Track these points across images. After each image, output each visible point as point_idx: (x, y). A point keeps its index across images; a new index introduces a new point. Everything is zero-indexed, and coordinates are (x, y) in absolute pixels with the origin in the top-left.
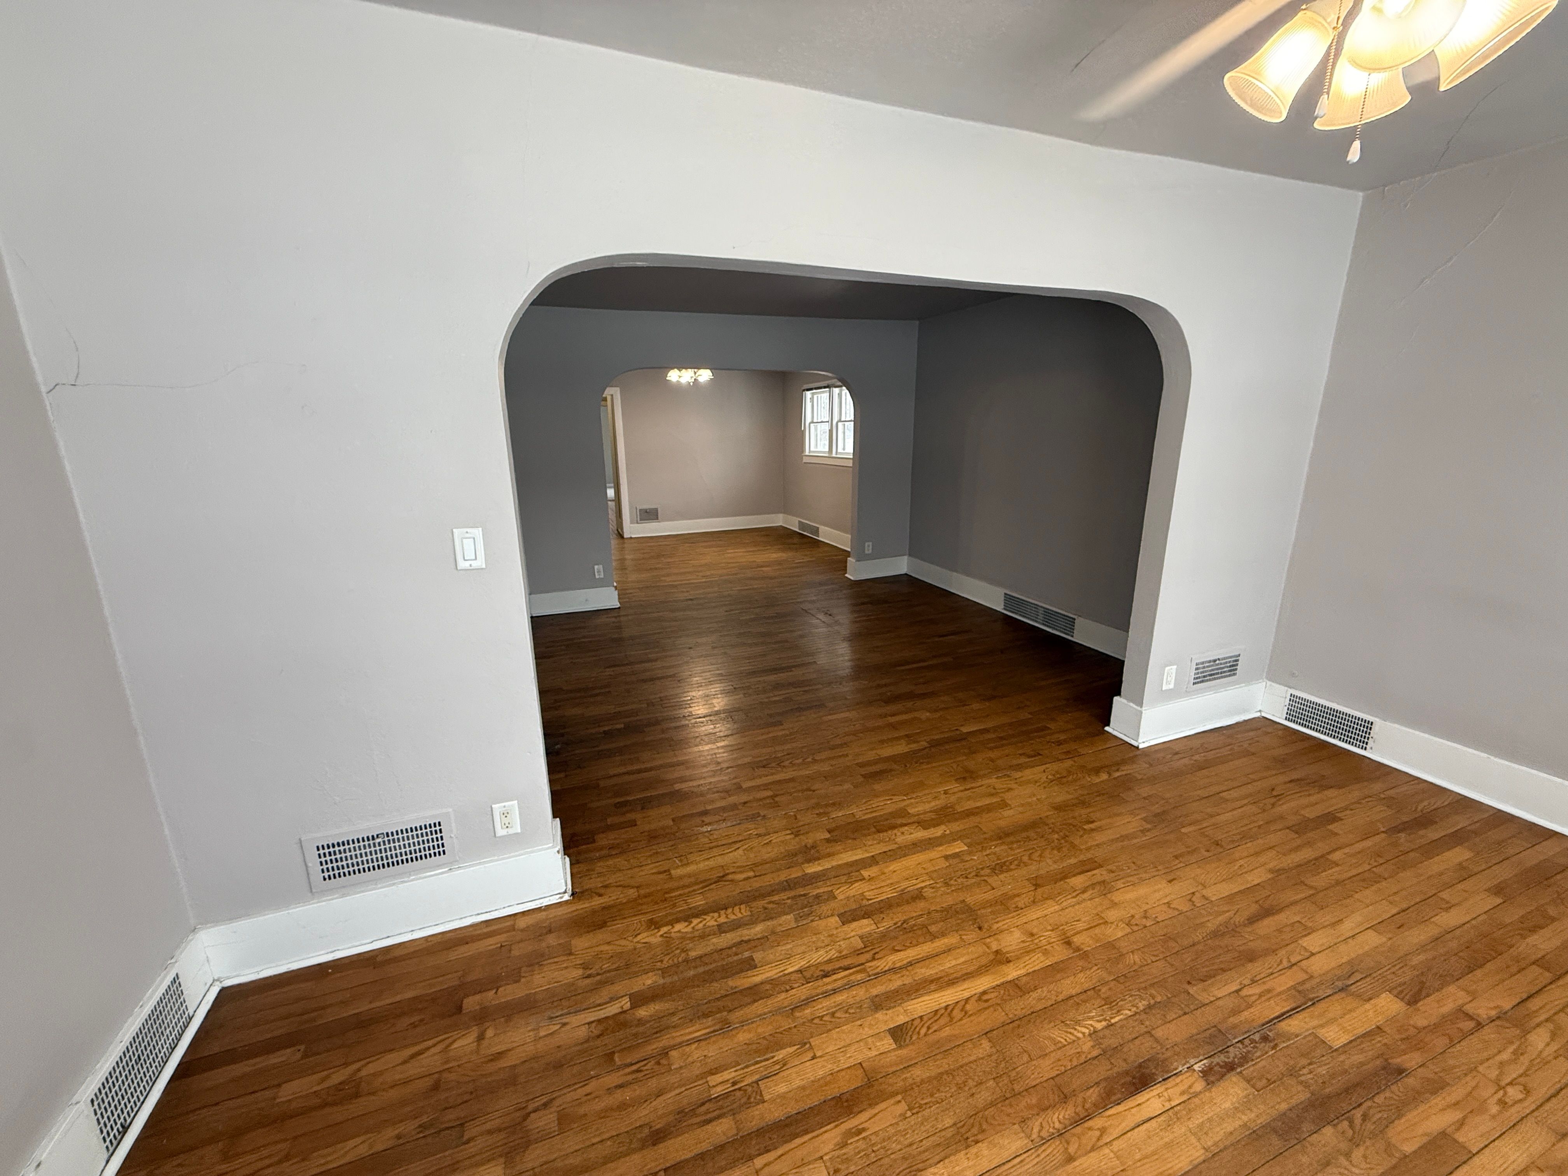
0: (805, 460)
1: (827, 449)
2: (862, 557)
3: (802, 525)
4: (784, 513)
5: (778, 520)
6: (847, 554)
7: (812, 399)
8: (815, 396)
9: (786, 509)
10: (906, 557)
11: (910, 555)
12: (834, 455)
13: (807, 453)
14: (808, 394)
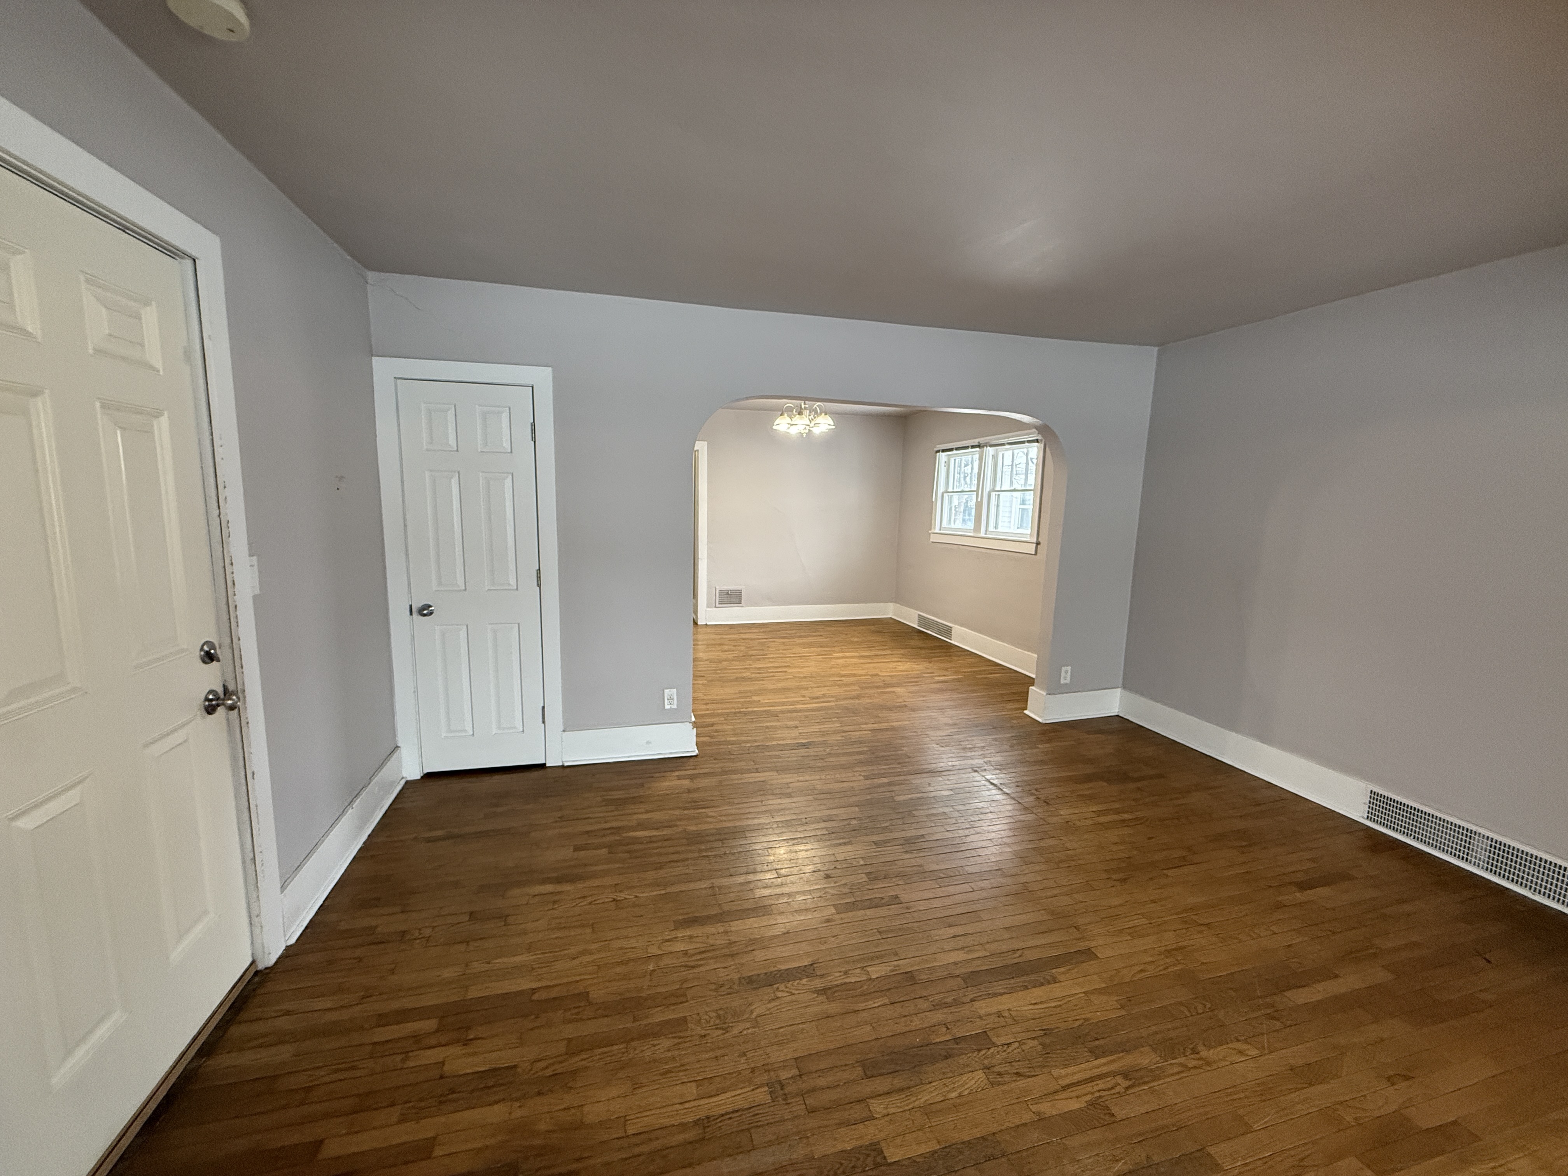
0: (933, 538)
1: (971, 525)
2: (1055, 689)
3: (922, 620)
4: (896, 602)
5: (889, 611)
6: (1031, 681)
7: (948, 464)
8: (952, 460)
9: (898, 598)
10: (1119, 690)
11: (1124, 687)
12: (982, 534)
13: (937, 531)
14: (943, 456)
